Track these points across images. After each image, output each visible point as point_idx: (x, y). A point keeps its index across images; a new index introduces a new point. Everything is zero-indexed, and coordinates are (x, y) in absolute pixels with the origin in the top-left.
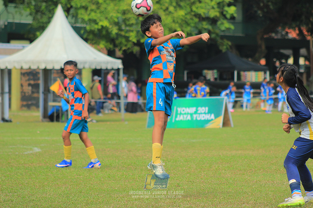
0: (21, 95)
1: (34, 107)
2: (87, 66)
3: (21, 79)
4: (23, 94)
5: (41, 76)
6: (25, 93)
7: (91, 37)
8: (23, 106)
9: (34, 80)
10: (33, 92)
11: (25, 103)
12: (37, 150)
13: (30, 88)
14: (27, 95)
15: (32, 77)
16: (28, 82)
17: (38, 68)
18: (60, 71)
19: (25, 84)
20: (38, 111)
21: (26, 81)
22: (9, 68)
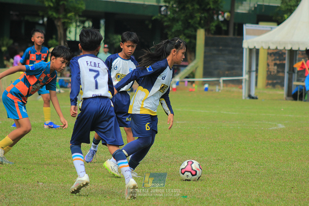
0: (267, 74)
1: (279, 86)
3: (268, 59)
4: (269, 73)
5: (287, 56)
6: (271, 72)
8: (268, 84)
9: (280, 60)
10: (278, 72)
11: (270, 82)
12: (281, 126)
13: (276, 67)
14: (272, 74)
15: (278, 58)
16: (274, 62)
17: (285, 48)
19: (272, 64)
20: (283, 89)
21: (272, 60)
22: (257, 47)
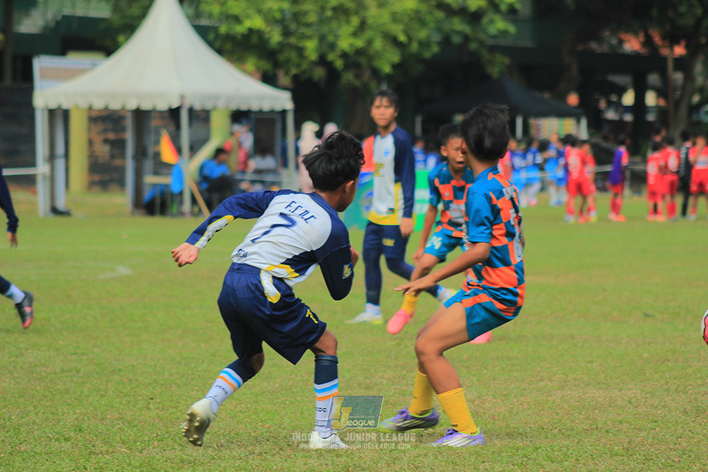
0: (89, 161)
1: (115, 187)
2: (221, 104)
3: (90, 129)
4: (93, 160)
5: (129, 123)
6: (97, 158)
7: (228, 46)
8: (92, 183)
9: (115, 131)
10: (113, 157)
11: (97, 178)
13: (107, 148)
14: (101, 161)
15: (110, 126)
16: (103, 136)
17: (124, 107)
18: (166, 115)
19: (98, 140)
20: (124, 193)
21: (99, 133)
22: (65, 106)
